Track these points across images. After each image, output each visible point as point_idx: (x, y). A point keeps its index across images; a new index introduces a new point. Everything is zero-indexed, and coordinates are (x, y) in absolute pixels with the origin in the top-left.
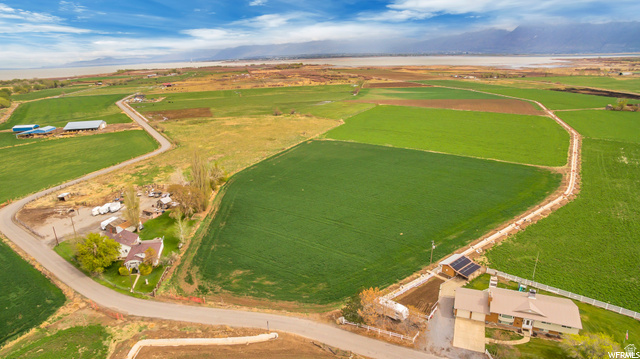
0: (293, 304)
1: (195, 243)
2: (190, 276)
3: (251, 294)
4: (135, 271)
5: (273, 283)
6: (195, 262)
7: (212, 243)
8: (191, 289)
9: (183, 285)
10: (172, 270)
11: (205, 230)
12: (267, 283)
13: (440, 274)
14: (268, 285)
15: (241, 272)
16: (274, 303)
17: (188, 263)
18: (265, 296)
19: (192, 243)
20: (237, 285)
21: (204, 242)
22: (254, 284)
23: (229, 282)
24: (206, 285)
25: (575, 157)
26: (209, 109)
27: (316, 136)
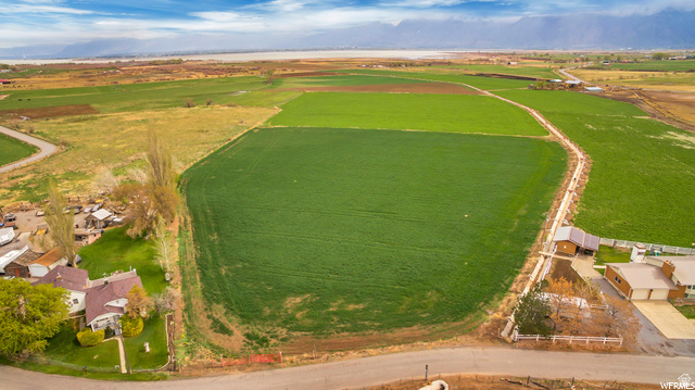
0: (416, 329)
1: (188, 269)
2: (216, 321)
3: (343, 330)
4: (109, 333)
5: (361, 306)
6: (210, 298)
7: (216, 266)
8: (237, 340)
9: (218, 339)
10: (178, 317)
11: (191, 249)
12: (351, 307)
13: (557, 253)
14: (356, 311)
15: (298, 300)
16: (389, 335)
17: (198, 302)
18: (367, 328)
19: (183, 273)
20: (310, 321)
21: (202, 265)
22: (335, 313)
23: (292, 318)
24: (260, 330)
25: (549, 126)
26: (87, 105)
27: (260, 124)
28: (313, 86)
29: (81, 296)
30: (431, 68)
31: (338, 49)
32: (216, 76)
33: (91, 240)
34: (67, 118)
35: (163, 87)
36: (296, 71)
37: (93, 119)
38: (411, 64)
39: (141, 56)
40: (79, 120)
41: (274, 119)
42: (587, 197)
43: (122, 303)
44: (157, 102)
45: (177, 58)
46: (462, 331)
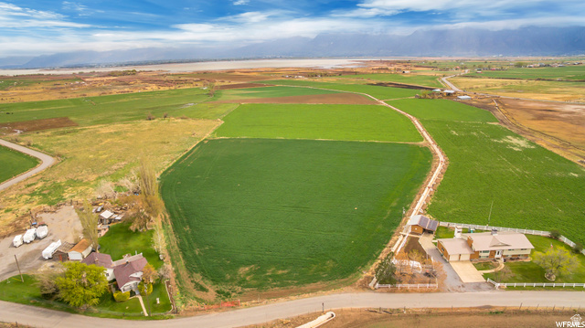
0: (320, 284)
1: (173, 251)
2: (197, 284)
3: (275, 286)
4: (132, 293)
5: (286, 271)
6: (191, 270)
7: (192, 249)
8: (211, 294)
9: (200, 294)
10: (173, 282)
11: (173, 237)
12: (280, 272)
13: (411, 233)
14: (282, 275)
15: (247, 269)
16: (303, 288)
17: (184, 272)
18: (289, 284)
19: (170, 254)
20: (255, 282)
21: (182, 248)
22: (270, 276)
23: (244, 280)
24: (225, 288)
25: (425, 133)
26: (66, 118)
27: (208, 135)
28: (246, 98)
29: (110, 271)
30: (340, 78)
31: (266, 59)
32: (167, 88)
33: (103, 233)
34: (53, 131)
35: (125, 100)
36: (233, 83)
37: (75, 131)
38: (325, 74)
39: (99, 66)
40: (63, 133)
41: (218, 131)
42: (440, 192)
43: (139, 275)
44: (123, 115)
45: (131, 68)
46: (346, 284)
